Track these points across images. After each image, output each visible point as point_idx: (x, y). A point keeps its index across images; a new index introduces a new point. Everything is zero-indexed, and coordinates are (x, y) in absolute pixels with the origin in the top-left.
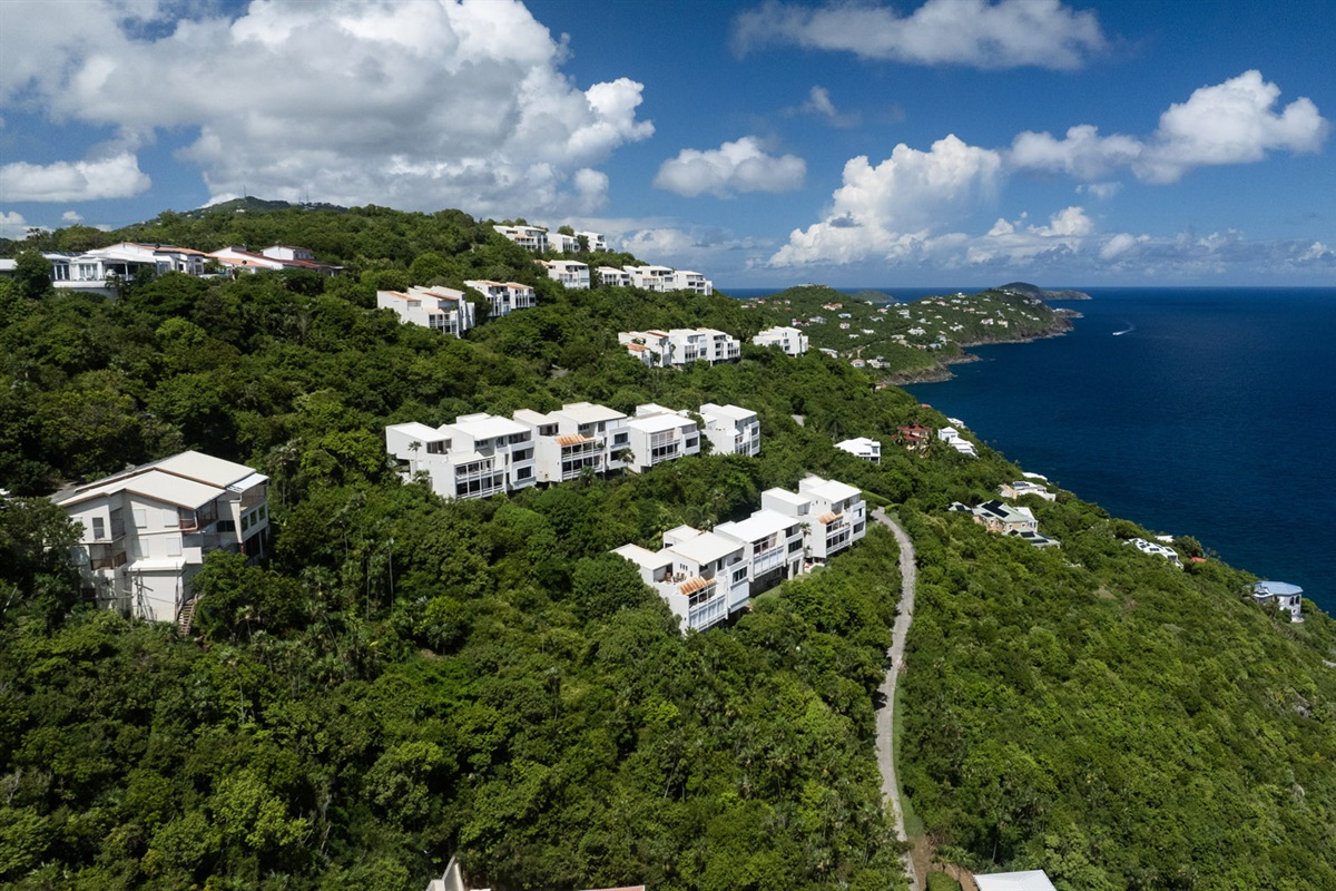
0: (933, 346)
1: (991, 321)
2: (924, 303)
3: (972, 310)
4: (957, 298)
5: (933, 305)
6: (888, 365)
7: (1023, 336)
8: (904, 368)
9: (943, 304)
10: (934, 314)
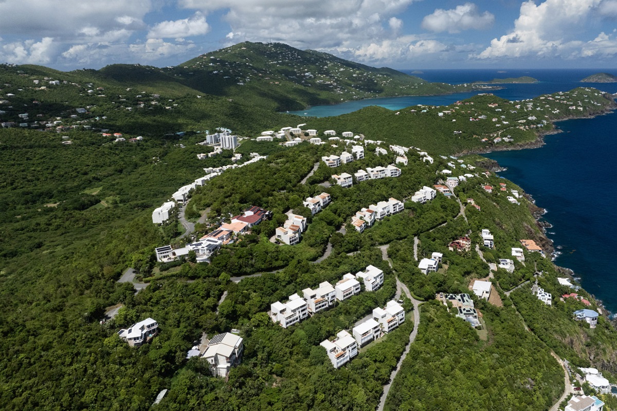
0: (539, 125)
1: (574, 108)
2: (542, 98)
3: (565, 102)
4: (559, 95)
5: (546, 99)
6: (512, 140)
7: (590, 114)
8: (520, 142)
9: (551, 99)
10: (546, 104)
